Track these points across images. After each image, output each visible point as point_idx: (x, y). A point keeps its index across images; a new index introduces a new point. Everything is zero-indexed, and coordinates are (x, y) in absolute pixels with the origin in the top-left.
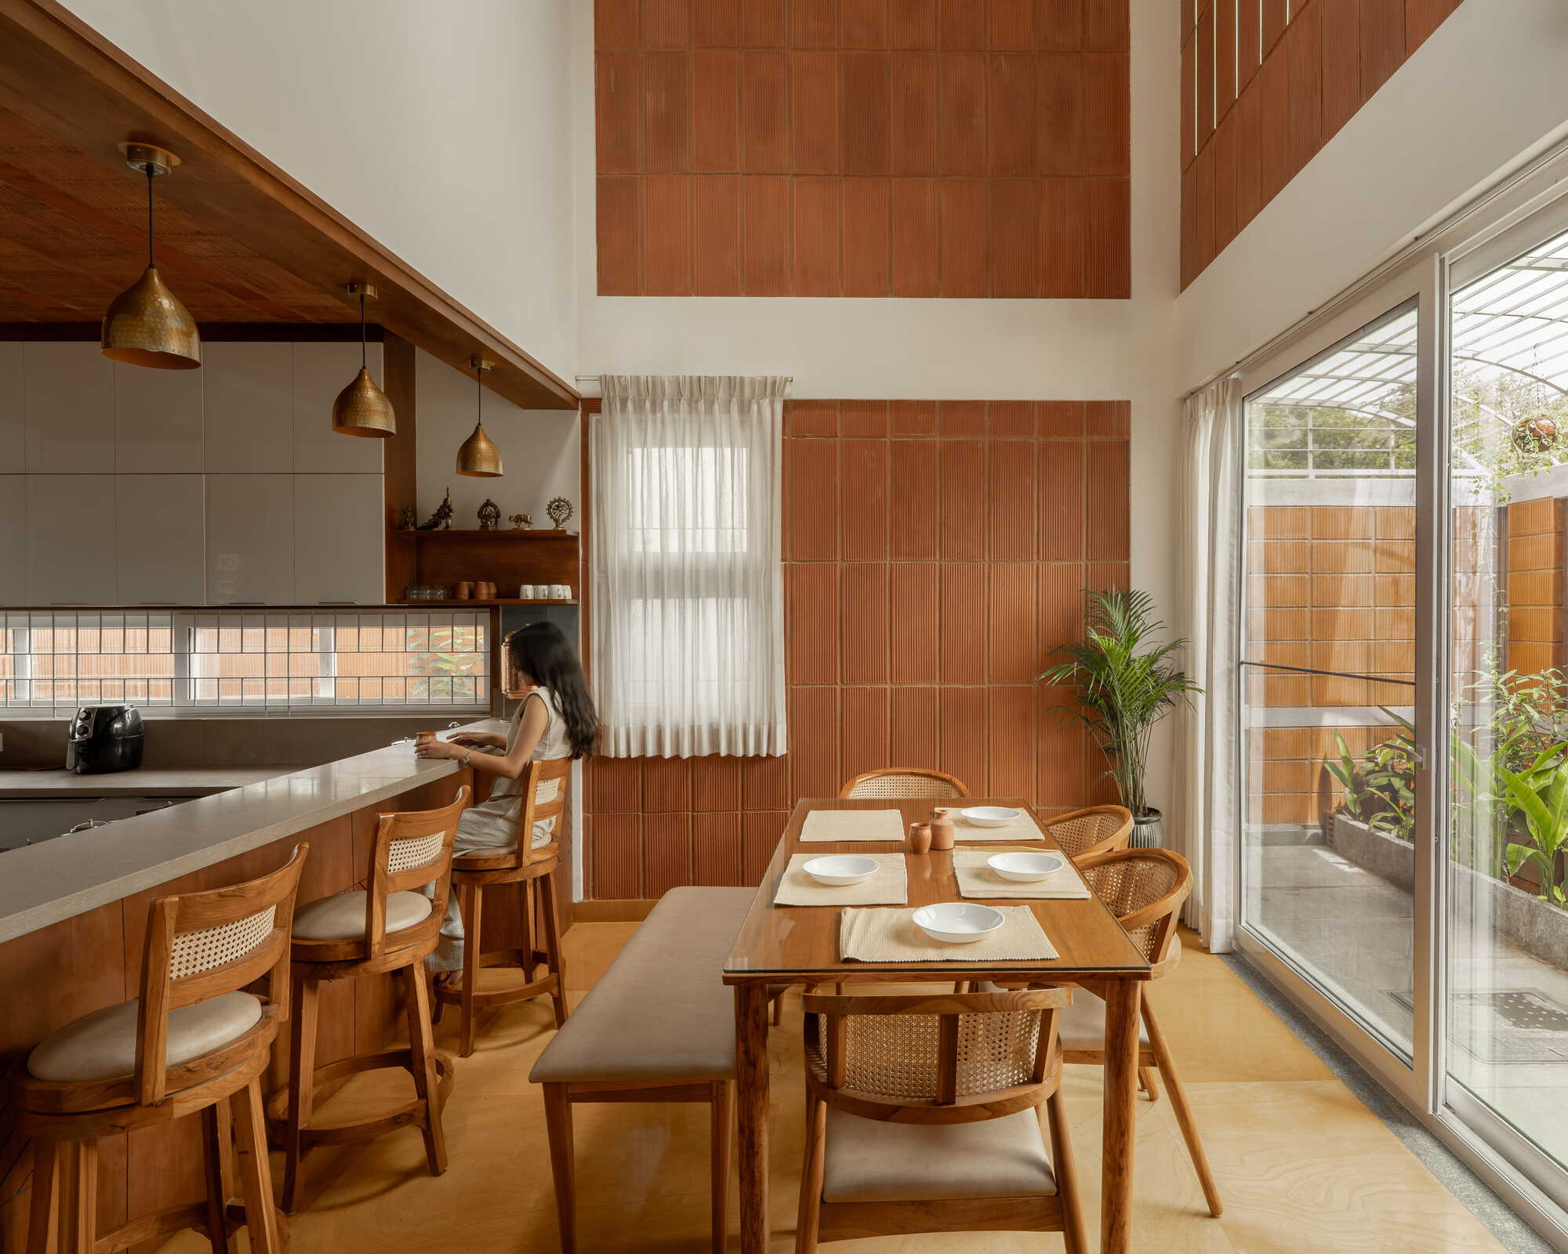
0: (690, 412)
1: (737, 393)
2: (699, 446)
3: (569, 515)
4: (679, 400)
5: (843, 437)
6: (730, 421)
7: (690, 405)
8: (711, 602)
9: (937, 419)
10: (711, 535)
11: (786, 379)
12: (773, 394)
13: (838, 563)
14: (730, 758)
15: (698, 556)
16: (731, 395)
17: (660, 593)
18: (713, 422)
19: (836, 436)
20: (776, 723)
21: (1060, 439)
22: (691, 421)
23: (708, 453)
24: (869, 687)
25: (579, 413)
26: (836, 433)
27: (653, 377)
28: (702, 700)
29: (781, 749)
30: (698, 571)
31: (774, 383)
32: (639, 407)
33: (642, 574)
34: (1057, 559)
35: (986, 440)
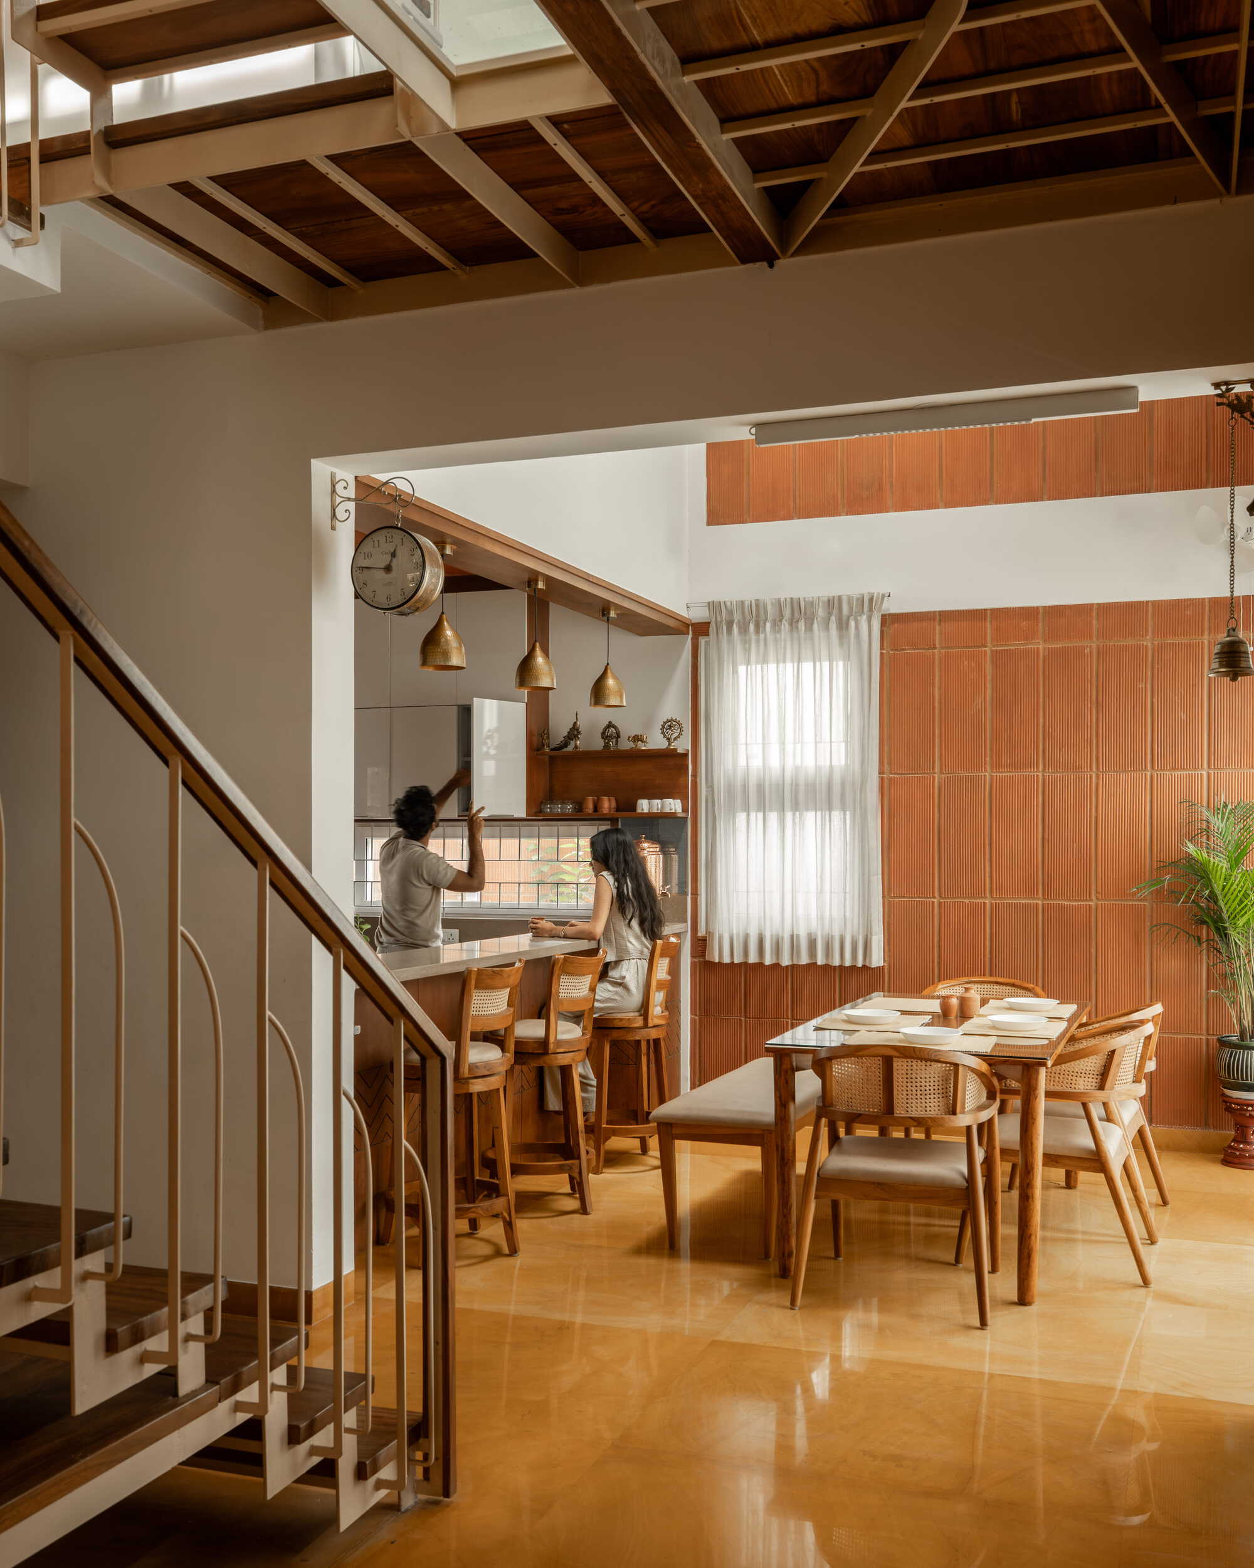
0: (791, 631)
1: (835, 611)
2: (799, 661)
3: (680, 734)
4: (781, 621)
5: (942, 648)
6: (828, 637)
7: (791, 624)
8: (810, 817)
9: (1040, 624)
10: (809, 749)
11: (883, 596)
12: (871, 610)
13: (936, 775)
14: (827, 968)
15: (797, 769)
16: (830, 614)
17: (762, 807)
18: (812, 639)
19: (935, 648)
20: (871, 934)
21: (1177, 640)
22: (792, 640)
23: (807, 667)
24: (967, 901)
25: (690, 636)
26: (934, 645)
27: (757, 600)
28: (801, 912)
29: (877, 960)
30: (797, 785)
31: (871, 599)
32: (744, 630)
33: (745, 787)
34: (1174, 769)
35: (1094, 645)
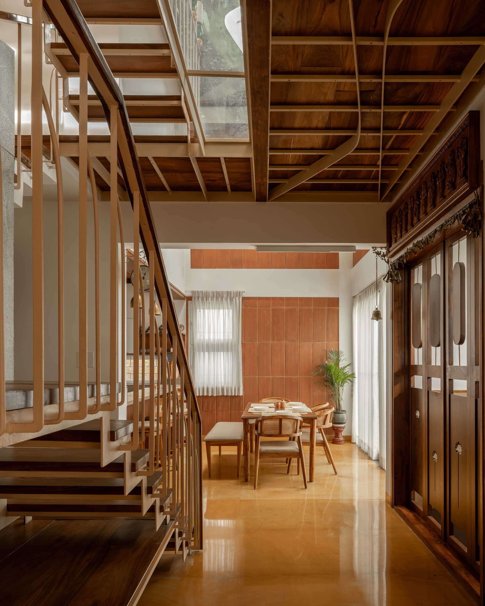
0: (216, 300)
1: (229, 295)
2: (219, 309)
3: (183, 329)
4: (214, 297)
5: (258, 307)
6: (227, 303)
7: (216, 299)
8: (222, 353)
9: (285, 302)
10: (222, 334)
11: (243, 292)
12: (239, 296)
13: (257, 342)
14: (227, 396)
15: (218, 340)
16: (228, 296)
17: (208, 351)
18: (223, 303)
19: (257, 307)
20: (240, 387)
21: (319, 308)
22: (217, 303)
23: (221, 311)
24: (265, 377)
25: (186, 300)
27: (206, 291)
28: (220, 380)
29: (241, 394)
30: (218, 345)
31: (240, 293)
32: (202, 299)
33: (203, 345)
34: (319, 341)
35: (298, 308)
